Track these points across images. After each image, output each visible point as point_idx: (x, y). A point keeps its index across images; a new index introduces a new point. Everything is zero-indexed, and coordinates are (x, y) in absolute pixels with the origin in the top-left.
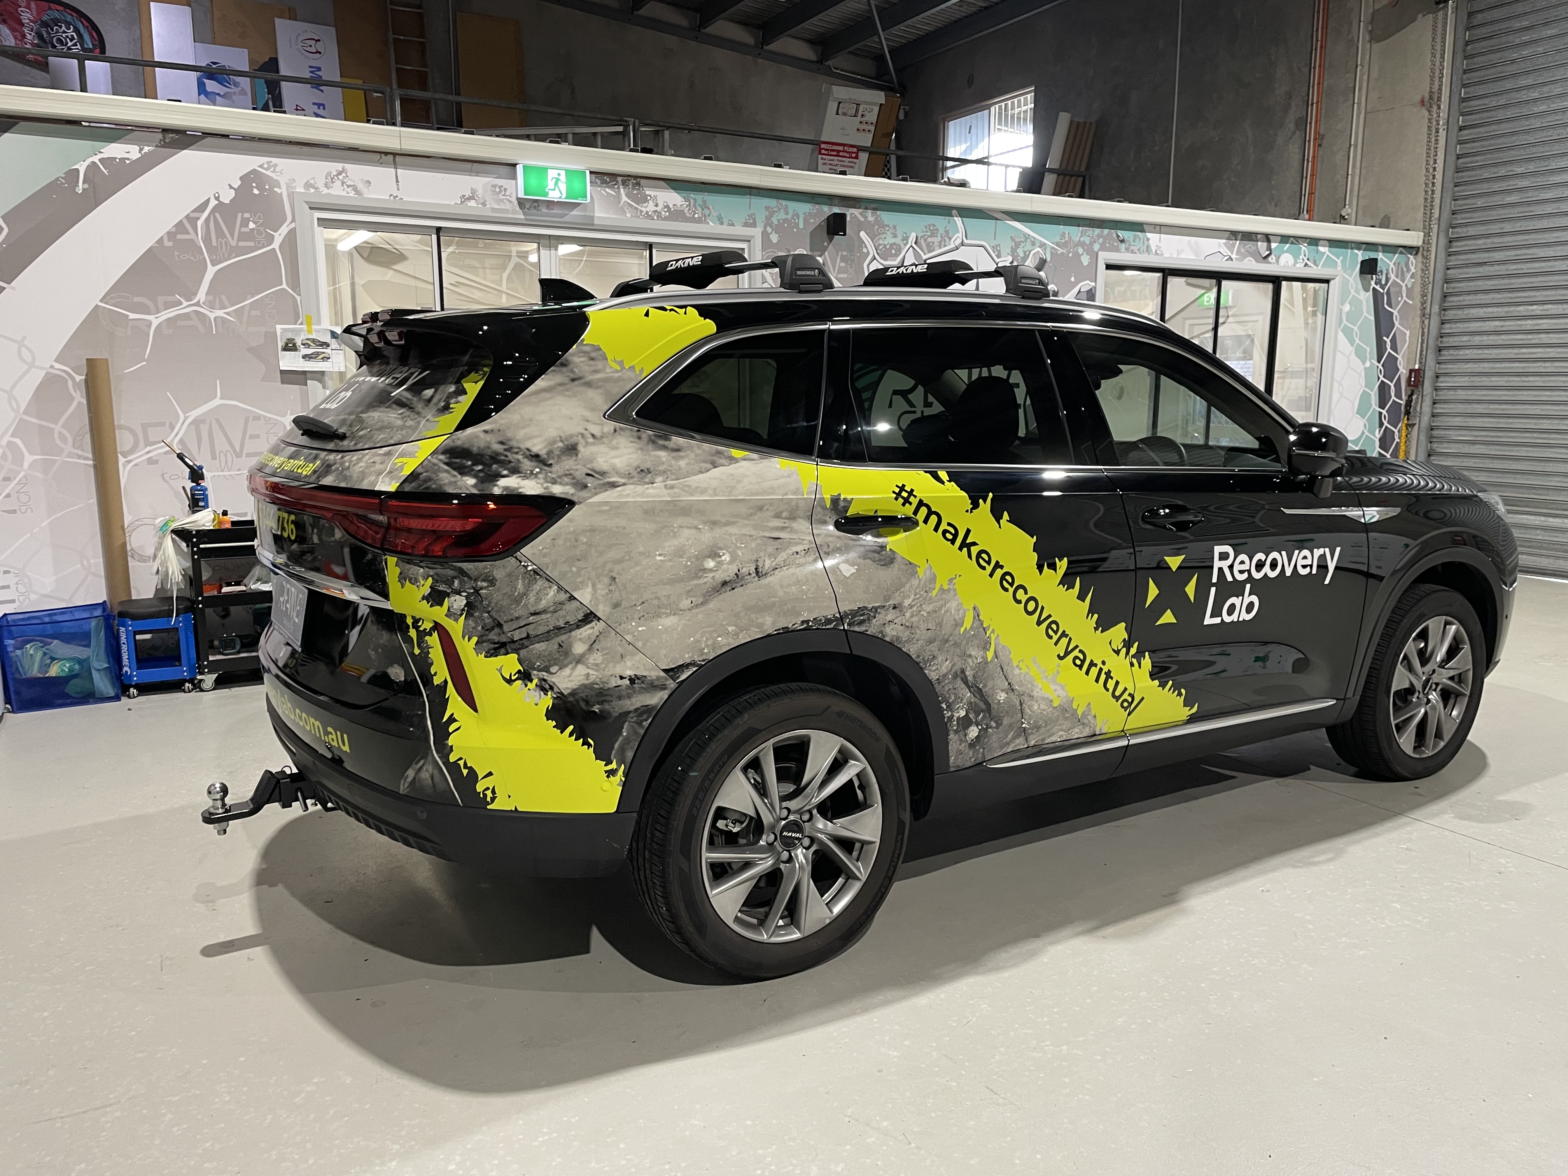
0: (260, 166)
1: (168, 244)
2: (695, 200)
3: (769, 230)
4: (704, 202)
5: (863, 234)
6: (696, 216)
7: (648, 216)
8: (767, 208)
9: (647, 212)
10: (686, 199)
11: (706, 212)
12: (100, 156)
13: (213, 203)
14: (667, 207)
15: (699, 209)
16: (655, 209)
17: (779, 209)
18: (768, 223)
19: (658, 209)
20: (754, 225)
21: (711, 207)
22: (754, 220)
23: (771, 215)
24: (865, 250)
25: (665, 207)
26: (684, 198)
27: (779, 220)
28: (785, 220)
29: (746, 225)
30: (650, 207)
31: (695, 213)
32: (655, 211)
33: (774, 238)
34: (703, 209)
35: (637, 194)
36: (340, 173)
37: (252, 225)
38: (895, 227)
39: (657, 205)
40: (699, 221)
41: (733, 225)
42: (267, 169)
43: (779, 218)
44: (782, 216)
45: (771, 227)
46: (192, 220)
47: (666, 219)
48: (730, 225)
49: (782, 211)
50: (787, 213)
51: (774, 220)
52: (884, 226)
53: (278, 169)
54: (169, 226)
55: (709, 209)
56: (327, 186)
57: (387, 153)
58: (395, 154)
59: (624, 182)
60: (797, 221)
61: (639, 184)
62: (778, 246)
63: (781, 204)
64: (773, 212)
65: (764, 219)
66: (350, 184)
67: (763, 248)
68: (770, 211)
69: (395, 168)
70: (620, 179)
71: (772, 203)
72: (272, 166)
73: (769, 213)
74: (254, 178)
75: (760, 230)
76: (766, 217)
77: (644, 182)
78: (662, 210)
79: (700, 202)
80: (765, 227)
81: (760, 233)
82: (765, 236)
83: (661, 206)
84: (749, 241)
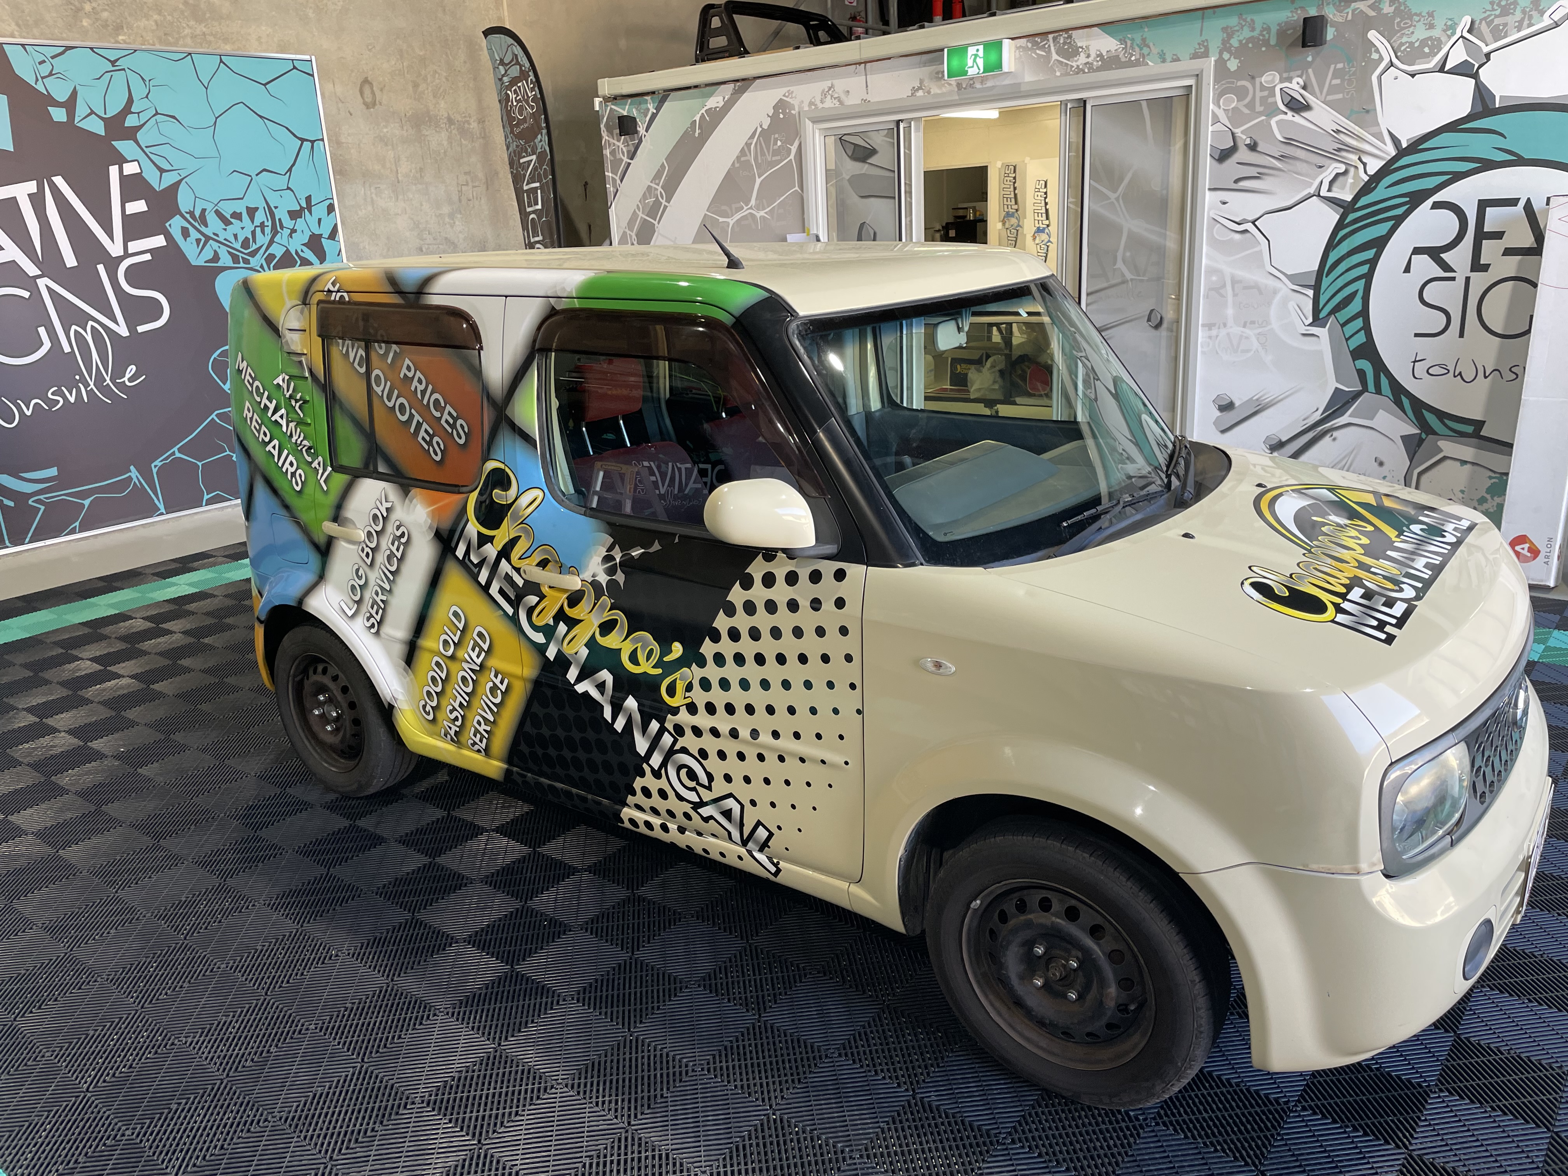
0: (784, 96)
1: (737, 165)
2: (1133, 40)
3: (1226, 56)
4: (1144, 40)
5: (1373, 35)
6: (1133, 58)
7: (1079, 71)
8: (1224, 29)
9: (1078, 66)
10: (1122, 41)
11: (1145, 51)
12: (706, 108)
13: (759, 130)
14: (1100, 55)
15: (1137, 49)
16: (1087, 60)
17: (1242, 28)
18: (1226, 46)
19: (1090, 60)
20: (1206, 55)
21: (1151, 45)
22: (1207, 49)
23: (1230, 36)
24: (1375, 56)
25: (1098, 56)
26: (1120, 40)
27: (1240, 41)
28: (1250, 39)
29: (1195, 56)
30: (1082, 59)
31: (1132, 55)
32: (1086, 64)
33: (1233, 65)
34: (1141, 49)
35: (1068, 49)
36: (830, 89)
37: (779, 143)
38: (1431, 14)
39: (1088, 56)
40: (1137, 64)
41: (1178, 60)
42: (787, 97)
43: (1241, 38)
44: (1246, 33)
45: (1230, 52)
46: (748, 145)
47: (1099, 69)
48: (1174, 60)
49: (1245, 28)
50: (1253, 29)
51: (1235, 42)
52: (1411, 16)
53: (793, 96)
54: (737, 152)
55: (1149, 47)
56: (822, 102)
57: (860, 64)
58: (865, 63)
59: (1054, 39)
60: (1267, 36)
61: (1070, 37)
62: (1238, 74)
63: (1245, 20)
64: (1233, 33)
65: (1219, 44)
66: (836, 95)
67: (1217, 81)
68: (1229, 32)
69: (866, 75)
70: (1051, 36)
71: (1233, 21)
72: (790, 93)
73: (1228, 34)
74: (781, 105)
75: (1213, 59)
76: (1223, 40)
77: (1075, 34)
78: (1095, 60)
79: (1138, 41)
80: (1221, 53)
81: (1213, 63)
82: (1221, 64)
83: (1093, 55)
84: (1197, 75)
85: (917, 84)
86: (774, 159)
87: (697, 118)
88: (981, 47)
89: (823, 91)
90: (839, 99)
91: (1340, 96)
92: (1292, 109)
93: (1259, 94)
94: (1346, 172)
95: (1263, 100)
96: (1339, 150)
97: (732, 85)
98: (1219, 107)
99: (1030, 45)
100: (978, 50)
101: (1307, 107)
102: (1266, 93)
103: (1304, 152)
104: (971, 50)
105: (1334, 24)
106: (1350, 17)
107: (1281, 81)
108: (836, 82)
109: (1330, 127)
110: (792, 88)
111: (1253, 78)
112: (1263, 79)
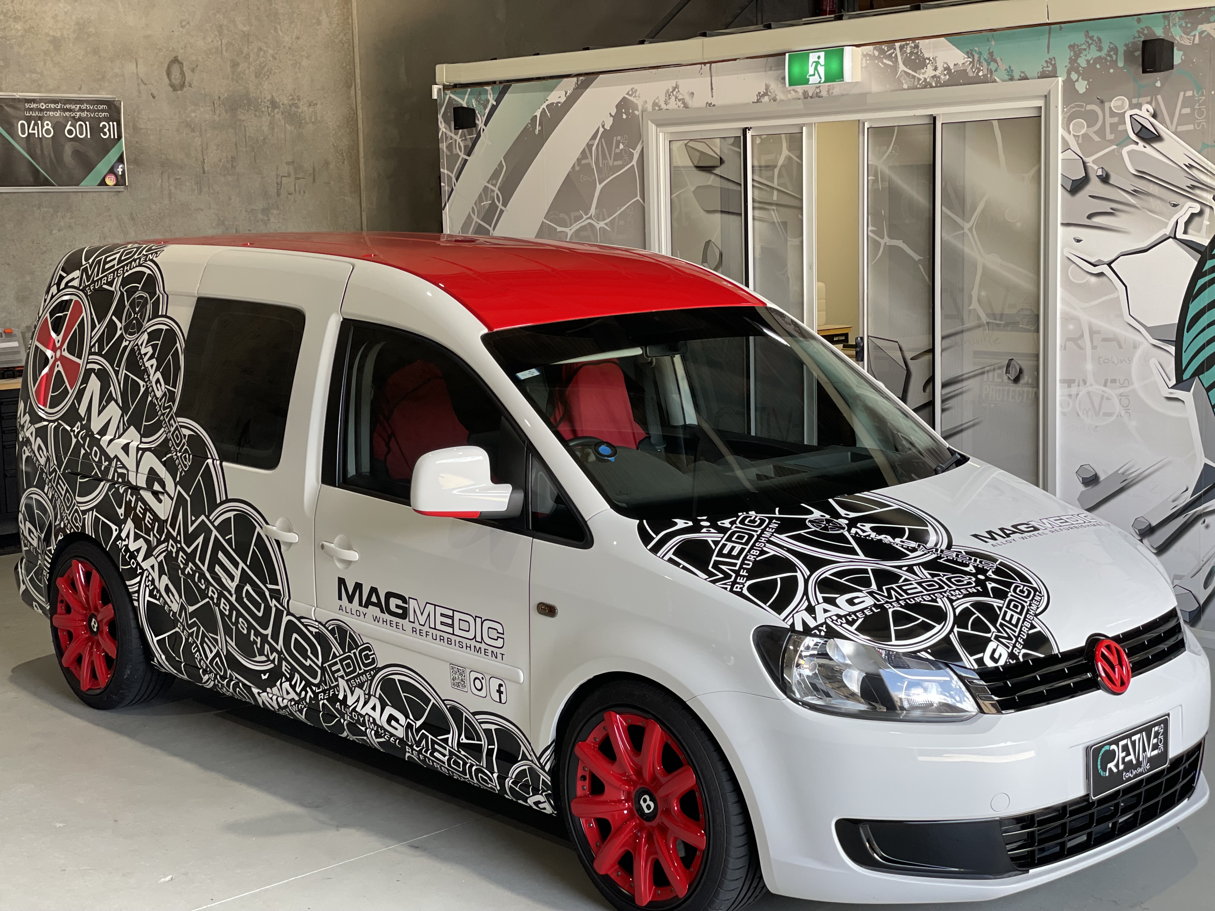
0: (628, 94)
1: (577, 168)
2: (980, 53)
3: (1074, 76)
4: (991, 54)
6: (981, 74)
7: (927, 85)
8: (1072, 47)
9: (925, 79)
10: (970, 54)
11: (993, 66)
12: (547, 103)
13: (601, 130)
14: (948, 69)
15: (985, 64)
16: (934, 73)
17: (1089, 46)
18: (1073, 67)
19: (937, 73)
20: (1053, 75)
21: (998, 59)
22: (1054, 66)
23: (1077, 56)
25: (945, 69)
26: (967, 53)
27: (1088, 61)
28: (1098, 60)
29: (1043, 75)
30: (928, 73)
31: (979, 70)
32: (933, 77)
33: (1081, 86)
34: (989, 64)
35: (915, 60)
36: (674, 89)
37: (621, 146)
39: (935, 69)
40: (984, 81)
41: (1026, 78)
42: (631, 95)
43: (1089, 58)
44: (1093, 53)
45: (1077, 72)
46: (589, 146)
47: (946, 85)
48: (1022, 79)
49: (1092, 47)
50: (1100, 49)
51: (1082, 62)
53: (637, 94)
54: (577, 154)
55: (996, 61)
56: (666, 103)
57: (705, 63)
58: (710, 63)
59: (901, 48)
60: (1114, 57)
61: (917, 47)
62: (1086, 97)
63: (1091, 38)
64: (1080, 51)
65: (1067, 64)
66: (680, 97)
67: (1065, 103)
68: (1076, 50)
69: (711, 77)
70: (897, 45)
71: (1079, 38)
72: (634, 91)
73: (1075, 52)
74: (624, 105)
75: (1060, 79)
76: (1070, 59)
77: (921, 42)
78: (942, 73)
79: (986, 55)
80: (1069, 73)
81: (1060, 84)
82: (1069, 85)
83: (940, 69)
84: (1046, 96)
85: (762, 90)
86: (616, 163)
87: (538, 113)
88: (822, 54)
89: (668, 91)
90: (683, 100)
91: (1191, 127)
92: (1143, 139)
93: (1109, 120)
94: (1201, 213)
95: (1113, 126)
96: (1193, 187)
97: (575, 79)
98: (1069, 133)
99: (876, 53)
100: (819, 57)
101: (1158, 138)
102: (1116, 120)
103: (1157, 188)
104: (813, 57)
105: (1182, 48)
106: (1197, 41)
107: (1132, 107)
108: (681, 82)
109: (1183, 161)
110: (636, 86)
111: (1102, 102)
112: (1113, 104)
